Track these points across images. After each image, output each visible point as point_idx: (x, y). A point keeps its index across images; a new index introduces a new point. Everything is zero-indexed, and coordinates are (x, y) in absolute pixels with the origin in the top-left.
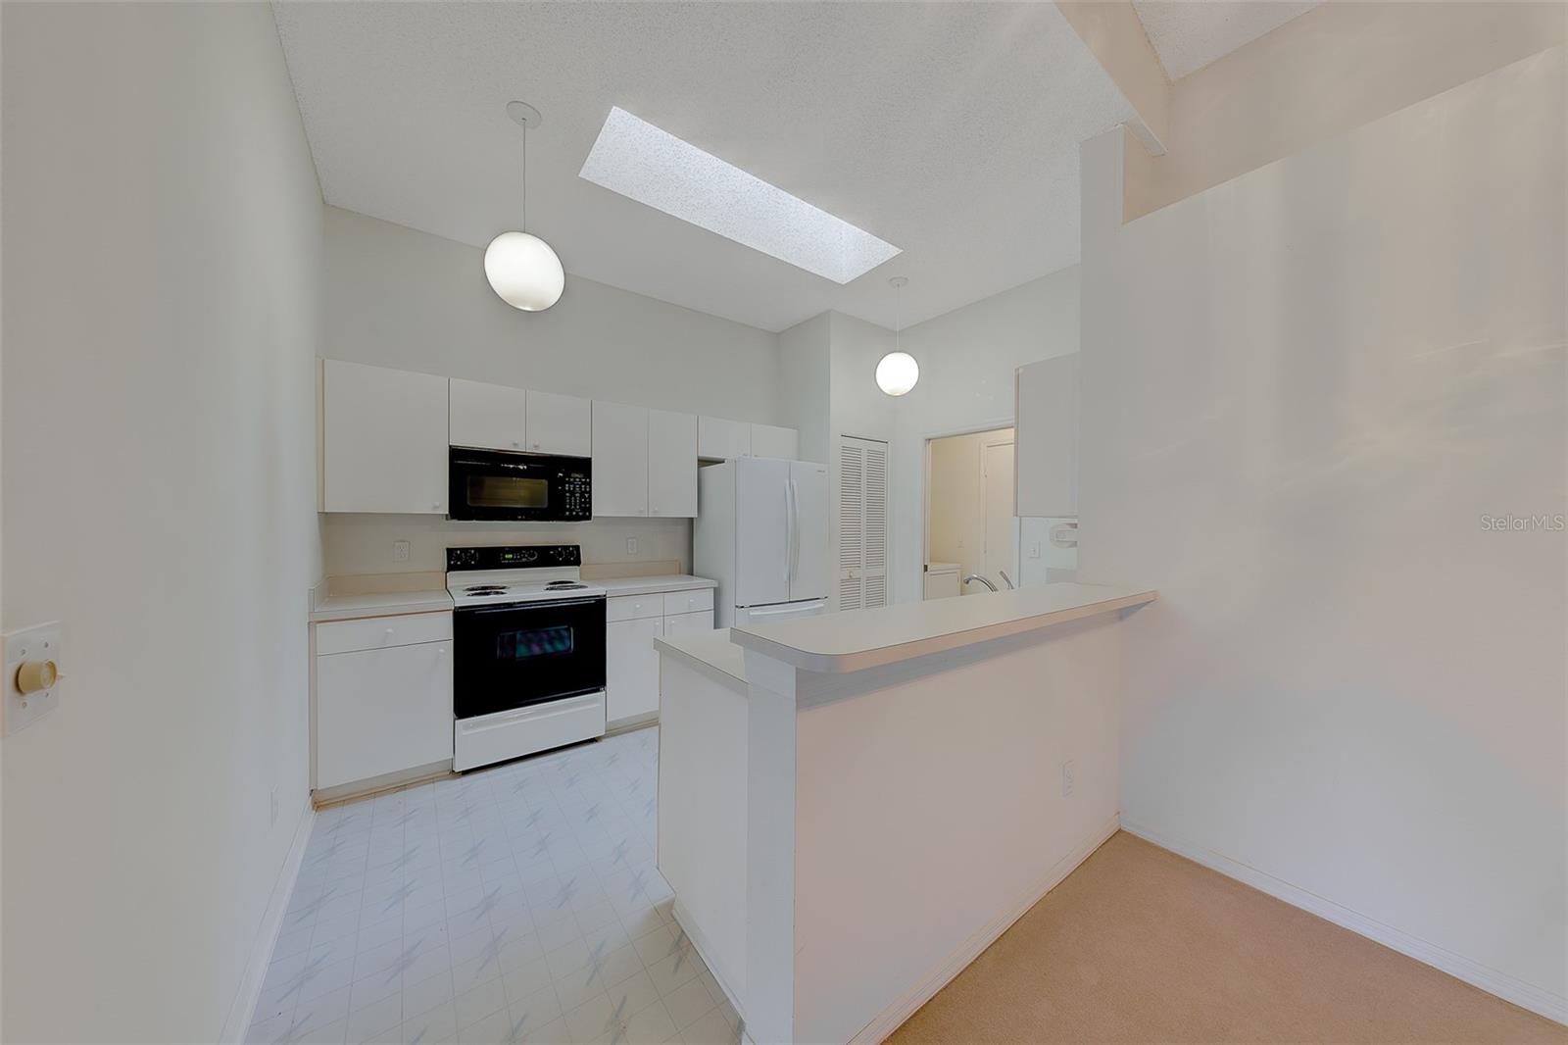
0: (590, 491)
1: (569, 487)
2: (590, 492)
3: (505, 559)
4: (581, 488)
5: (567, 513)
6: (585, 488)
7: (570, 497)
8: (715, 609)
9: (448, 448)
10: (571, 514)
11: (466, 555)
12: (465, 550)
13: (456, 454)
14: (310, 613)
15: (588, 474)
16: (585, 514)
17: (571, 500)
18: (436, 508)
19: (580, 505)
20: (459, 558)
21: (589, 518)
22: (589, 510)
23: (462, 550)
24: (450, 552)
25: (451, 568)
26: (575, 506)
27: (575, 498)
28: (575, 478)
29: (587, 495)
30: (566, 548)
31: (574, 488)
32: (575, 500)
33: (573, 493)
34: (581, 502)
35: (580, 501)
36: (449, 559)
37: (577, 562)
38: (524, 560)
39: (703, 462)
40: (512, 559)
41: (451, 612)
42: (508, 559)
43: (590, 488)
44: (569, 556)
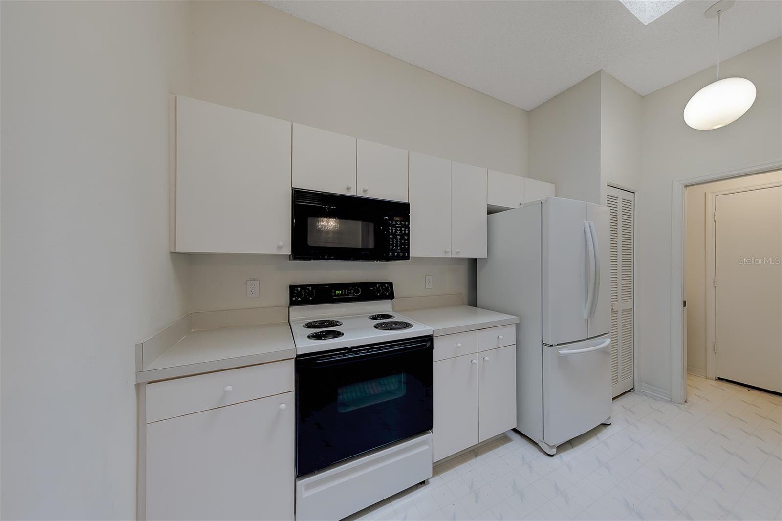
0: (409, 233)
1: (392, 229)
2: (408, 235)
3: (335, 295)
4: (401, 230)
5: (391, 253)
6: (405, 230)
7: (393, 239)
8: (517, 344)
9: (291, 191)
10: (393, 254)
11: (305, 292)
12: (304, 287)
13: (298, 195)
14: (137, 372)
15: (407, 218)
16: (404, 254)
17: (393, 242)
18: (280, 248)
19: (400, 246)
20: (299, 294)
21: (407, 258)
22: (408, 250)
23: (302, 287)
24: (292, 288)
25: (293, 303)
26: (397, 246)
27: (397, 239)
28: (397, 221)
29: (406, 237)
30: (382, 284)
31: (396, 230)
32: (397, 242)
33: (395, 236)
34: (402, 244)
35: (401, 242)
36: (291, 296)
37: (391, 296)
38: (351, 296)
39: (491, 211)
40: (342, 294)
41: (293, 361)
42: (338, 295)
43: (409, 231)
44: (383, 291)
